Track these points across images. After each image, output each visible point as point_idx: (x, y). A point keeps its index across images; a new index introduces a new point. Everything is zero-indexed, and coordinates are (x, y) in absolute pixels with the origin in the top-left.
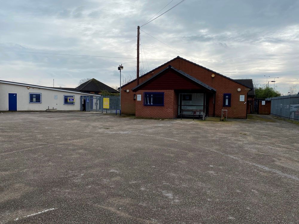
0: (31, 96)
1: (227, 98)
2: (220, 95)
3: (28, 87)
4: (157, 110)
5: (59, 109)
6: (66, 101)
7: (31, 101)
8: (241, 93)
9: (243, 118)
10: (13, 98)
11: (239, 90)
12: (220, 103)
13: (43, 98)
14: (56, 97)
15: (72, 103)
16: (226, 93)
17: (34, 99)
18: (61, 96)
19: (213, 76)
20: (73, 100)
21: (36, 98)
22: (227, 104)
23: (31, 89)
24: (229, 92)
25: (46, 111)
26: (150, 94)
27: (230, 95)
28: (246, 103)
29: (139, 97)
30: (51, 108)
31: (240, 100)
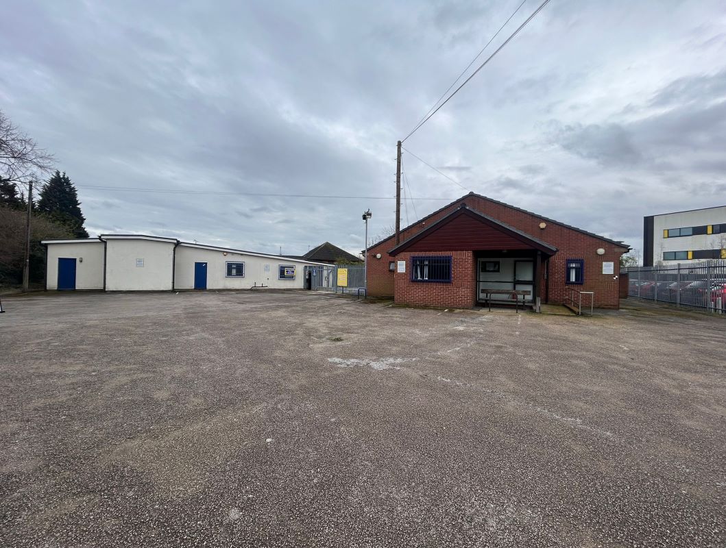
0: (230, 266)
1: (573, 268)
2: (558, 261)
3: (225, 252)
4: (436, 291)
5: (271, 286)
6: (283, 274)
7: (229, 273)
8: (605, 258)
9: (610, 308)
10: (201, 270)
11: (601, 251)
12: (558, 277)
13: (246, 270)
14: (267, 268)
15: (292, 278)
16: (573, 257)
17: (234, 272)
18: (275, 267)
19: (543, 225)
20: (293, 272)
21: (236, 270)
22: (573, 279)
23: (229, 255)
24: (579, 257)
25: (251, 290)
26: (422, 260)
27: (581, 262)
28: (616, 277)
29: (402, 265)
30: (259, 285)
31: (604, 273)
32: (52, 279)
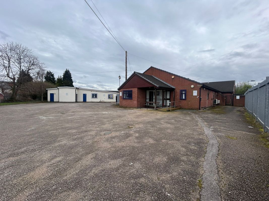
0: (93, 95)
1: (184, 93)
2: (178, 91)
3: (92, 91)
5: (106, 101)
6: (110, 97)
7: (93, 97)
8: (194, 89)
9: (196, 109)
10: (85, 96)
11: (192, 86)
12: (178, 97)
13: (98, 96)
14: (104, 95)
15: (112, 98)
16: (183, 89)
17: (94, 96)
18: (107, 95)
19: (173, 77)
20: (112, 96)
21: (95, 96)
22: (184, 98)
23: (93, 91)
24: (185, 89)
25: (99, 102)
26: (126, 91)
27: (185, 91)
28: (198, 97)
30: (102, 100)
31: (194, 95)
32: (49, 99)
